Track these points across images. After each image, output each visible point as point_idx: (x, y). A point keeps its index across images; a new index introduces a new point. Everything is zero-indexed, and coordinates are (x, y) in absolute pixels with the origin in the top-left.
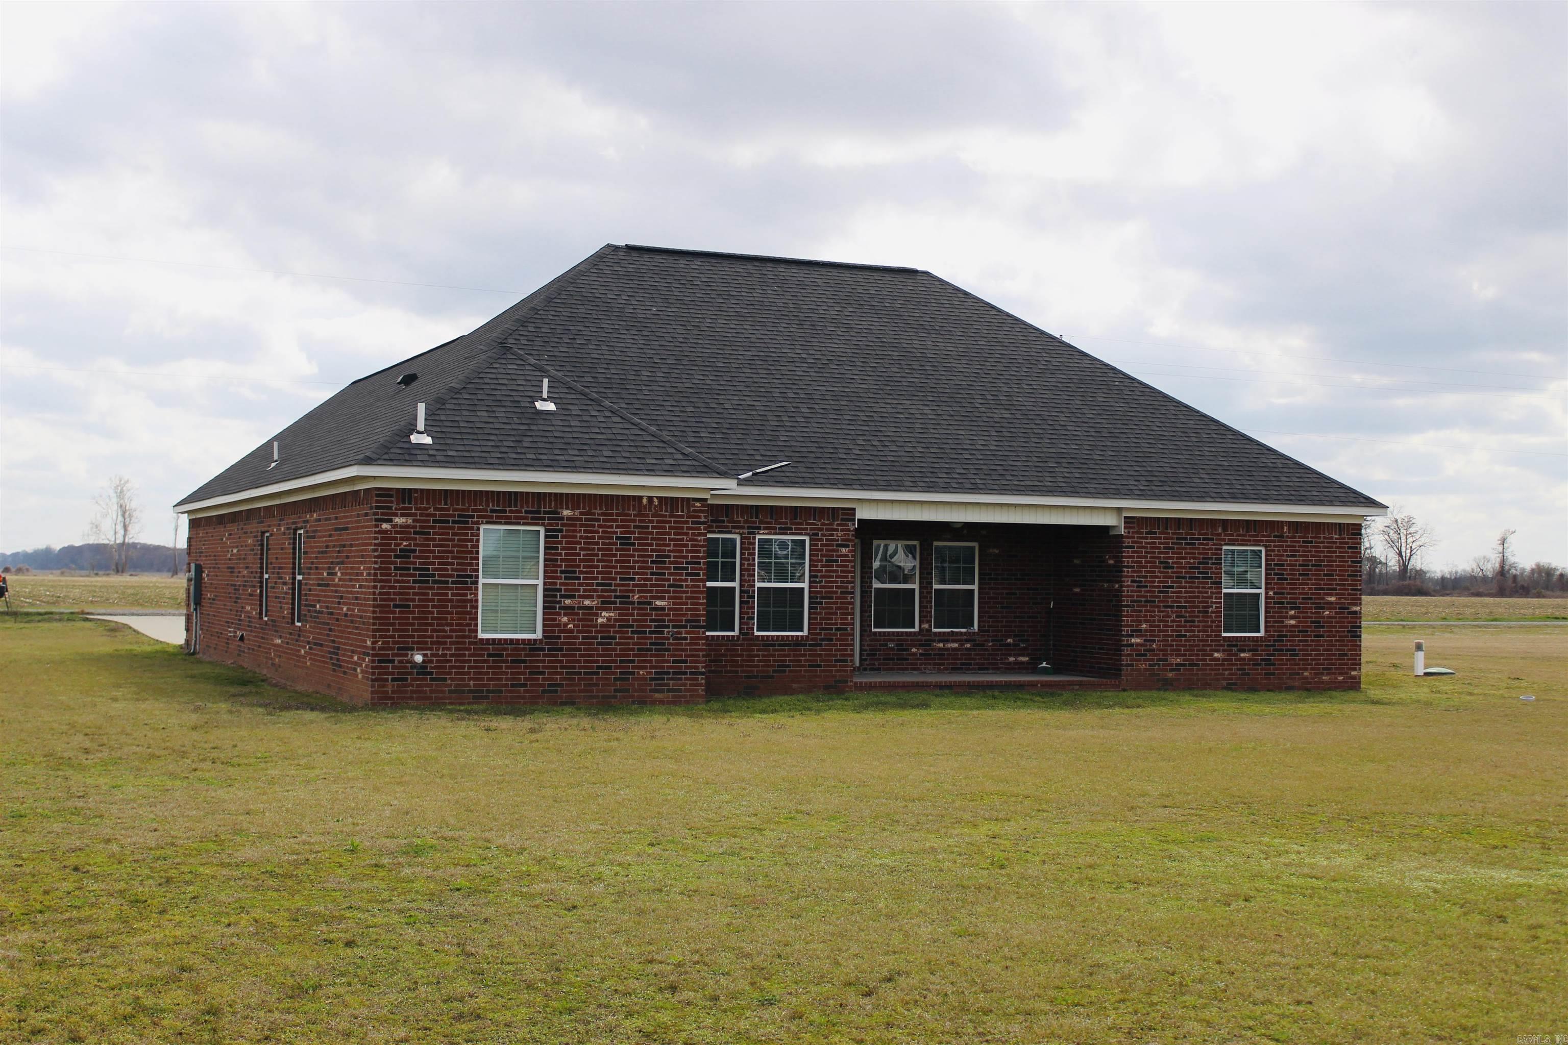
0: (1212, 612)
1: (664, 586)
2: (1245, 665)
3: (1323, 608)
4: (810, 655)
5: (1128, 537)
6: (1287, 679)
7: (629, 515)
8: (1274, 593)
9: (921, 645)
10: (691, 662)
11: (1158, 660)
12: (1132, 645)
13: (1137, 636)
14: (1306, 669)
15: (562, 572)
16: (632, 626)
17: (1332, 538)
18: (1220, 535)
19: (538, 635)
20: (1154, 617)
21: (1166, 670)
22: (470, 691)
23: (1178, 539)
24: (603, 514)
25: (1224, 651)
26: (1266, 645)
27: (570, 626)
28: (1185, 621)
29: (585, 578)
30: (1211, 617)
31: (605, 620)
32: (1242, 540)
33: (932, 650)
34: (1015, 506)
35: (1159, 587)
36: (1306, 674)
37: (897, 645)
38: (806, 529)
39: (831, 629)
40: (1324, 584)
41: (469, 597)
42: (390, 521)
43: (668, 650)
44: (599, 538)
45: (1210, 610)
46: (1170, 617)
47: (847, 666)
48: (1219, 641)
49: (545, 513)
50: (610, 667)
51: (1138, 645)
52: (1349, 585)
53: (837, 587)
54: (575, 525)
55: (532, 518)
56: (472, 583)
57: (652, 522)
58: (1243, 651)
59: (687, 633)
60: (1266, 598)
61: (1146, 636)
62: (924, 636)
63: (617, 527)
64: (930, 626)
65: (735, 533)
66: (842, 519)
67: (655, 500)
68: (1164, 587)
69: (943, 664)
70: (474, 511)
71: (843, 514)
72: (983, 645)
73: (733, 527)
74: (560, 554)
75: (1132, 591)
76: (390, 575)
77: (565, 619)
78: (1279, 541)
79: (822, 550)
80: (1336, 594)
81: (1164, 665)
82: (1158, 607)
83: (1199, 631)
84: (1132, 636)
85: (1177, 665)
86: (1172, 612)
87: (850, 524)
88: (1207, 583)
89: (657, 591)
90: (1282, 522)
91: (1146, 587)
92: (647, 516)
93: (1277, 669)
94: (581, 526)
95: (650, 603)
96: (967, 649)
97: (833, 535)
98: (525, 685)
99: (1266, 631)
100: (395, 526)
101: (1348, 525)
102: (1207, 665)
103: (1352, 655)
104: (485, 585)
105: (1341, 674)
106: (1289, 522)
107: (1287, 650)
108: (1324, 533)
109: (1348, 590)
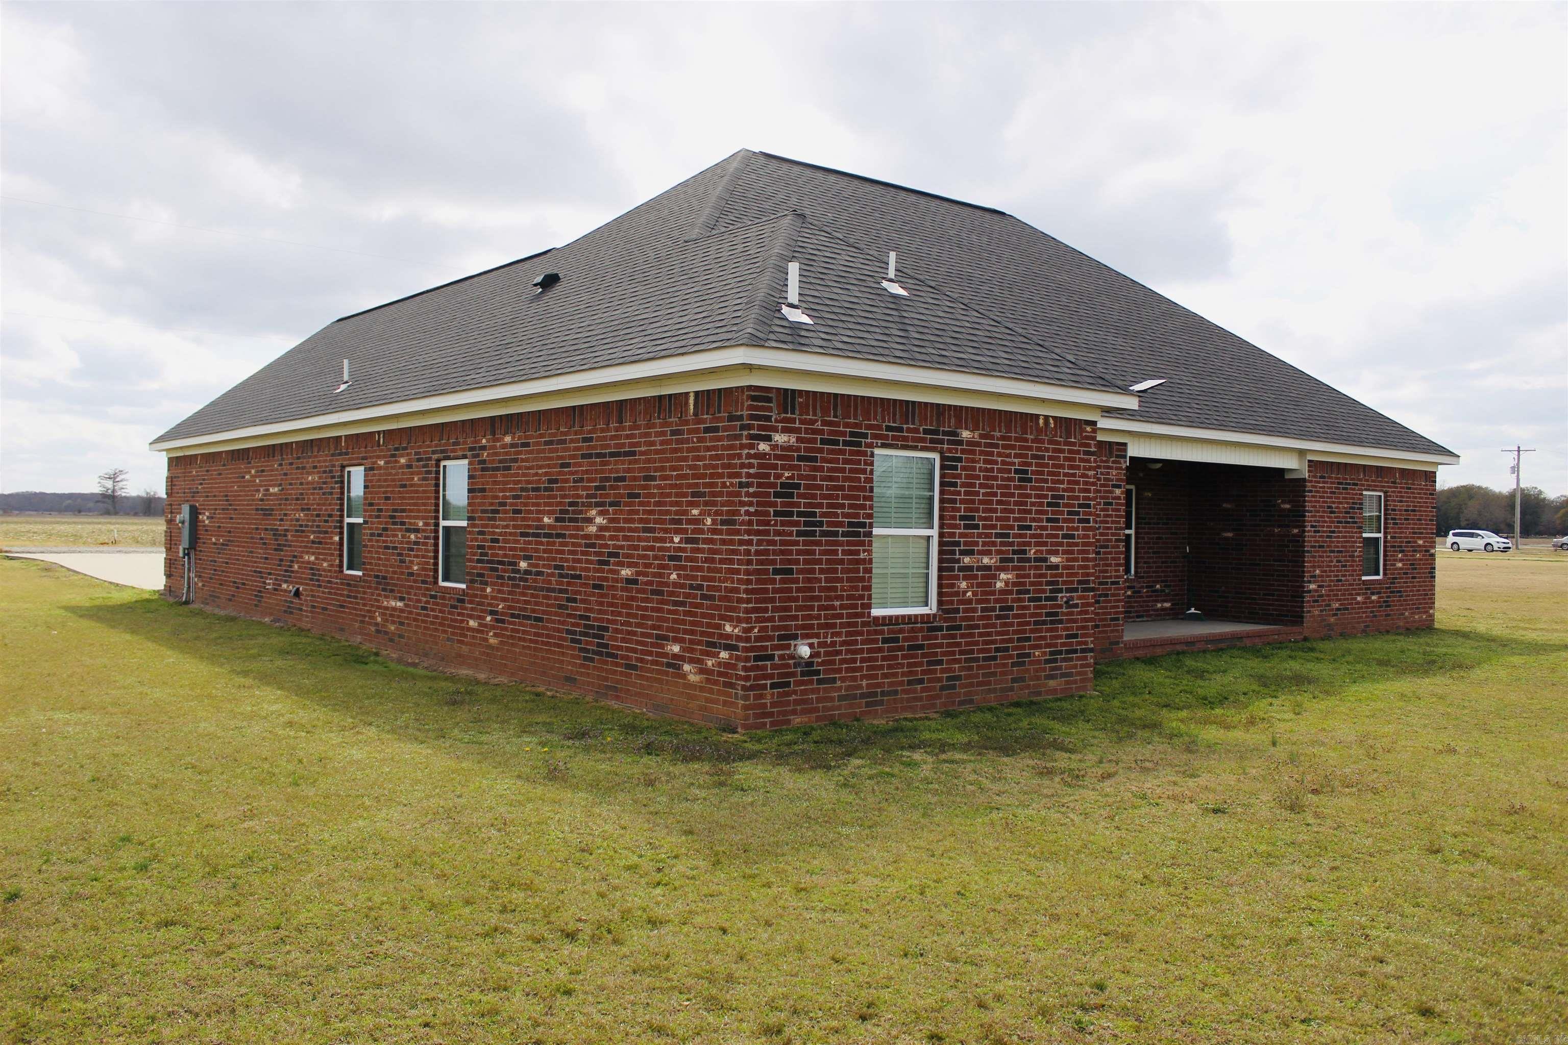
0: (1357, 556)
1: (1058, 536)
2: (1375, 607)
3: (1416, 551)
5: (1309, 481)
6: (1395, 619)
8: (1389, 537)
10: (1081, 636)
11: (1325, 606)
12: (1310, 591)
13: (1314, 582)
14: (1407, 610)
15: (961, 518)
16: (1029, 591)
17: (1421, 484)
18: (1362, 479)
19: (932, 608)
20: (1323, 562)
21: (1330, 615)
22: (863, 696)
23: (1338, 483)
24: (1003, 438)
25: (1363, 595)
26: (1384, 588)
27: (969, 594)
28: (1341, 566)
29: (983, 527)
30: (1356, 561)
31: (1003, 585)
32: (1372, 486)
35: (1327, 531)
36: (1407, 614)
40: (1417, 528)
41: (862, 556)
42: (768, 439)
43: (1061, 622)
44: (998, 471)
45: (1356, 554)
46: (1333, 562)
47: (1119, 625)
48: (1360, 584)
51: (1314, 590)
53: (1112, 534)
54: (975, 452)
56: (866, 535)
58: (1371, 594)
59: (1078, 598)
63: (1015, 456)
67: (1051, 421)
68: (1330, 532)
70: (869, 427)
74: (959, 493)
75: (1311, 536)
76: (768, 523)
77: (964, 585)
78: (1393, 487)
80: (1423, 538)
81: (1328, 610)
82: (1326, 552)
83: (1349, 576)
84: (1310, 582)
85: (1336, 609)
87: (1122, 460)
88: (1355, 527)
89: (1052, 544)
93: (1391, 611)
94: (981, 453)
95: (1046, 560)
98: (923, 681)
100: (774, 447)
101: (1430, 472)
102: (1354, 609)
103: (1430, 595)
104: (877, 537)
105: (1424, 613)
106: (1399, 469)
107: (1397, 592)
108: (1417, 480)
109: (1429, 533)
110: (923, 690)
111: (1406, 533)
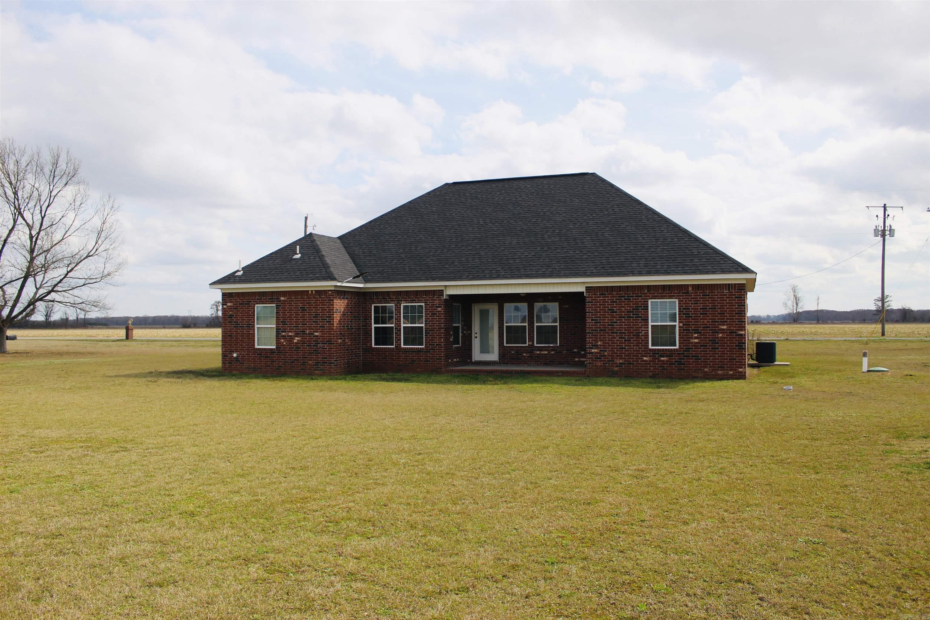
0: (642, 335)
1: (318, 327)
2: (664, 364)
3: (718, 333)
4: (425, 356)
5: (588, 297)
6: (693, 372)
7: (304, 298)
8: (683, 325)
9: (528, 352)
10: (329, 358)
11: (608, 361)
12: (592, 353)
13: (596, 348)
14: (707, 367)
15: (281, 322)
16: (306, 343)
17: (724, 292)
18: (646, 293)
19: (274, 347)
20: (606, 338)
21: (614, 366)
22: (252, 368)
23: (619, 297)
24: (295, 298)
25: (650, 356)
26: (678, 354)
27: (285, 343)
28: (625, 341)
29: (289, 324)
30: (641, 338)
31: (296, 341)
32: (660, 296)
33: (534, 355)
34: (519, 284)
35: (608, 322)
36: (706, 370)
37: (515, 352)
38: (422, 300)
39: (434, 345)
40: (718, 319)
41: (252, 332)
42: (226, 304)
43: (320, 353)
44: (294, 308)
45: (641, 334)
46: (615, 338)
47: (442, 361)
48: (647, 351)
49: (275, 299)
50: (299, 360)
51: (596, 353)
52: (736, 319)
53: (436, 326)
54: (285, 303)
55: (271, 301)
56: (252, 327)
57: (313, 300)
58: (663, 357)
59: (327, 346)
60: (679, 327)
61: (601, 348)
62: (529, 348)
63: (300, 303)
64: (533, 343)
65: (391, 303)
66: (438, 295)
67: (314, 292)
68: (611, 322)
69: (540, 361)
70: (252, 299)
71: (438, 293)
72: (561, 352)
73: (391, 301)
74: (280, 315)
75: (592, 325)
76: (227, 324)
77: (283, 341)
78: (685, 296)
79: (429, 309)
80: (727, 325)
81: (612, 364)
82: (608, 333)
83: (633, 346)
84: (592, 348)
85: (620, 363)
86: (616, 335)
87: (442, 297)
88: (639, 320)
89: (315, 329)
90: (687, 285)
91: (601, 323)
92: (311, 298)
93: (686, 367)
94: (288, 303)
95: (313, 334)
96: (552, 354)
97: (434, 302)
98: (269, 366)
99: (679, 346)
100: (227, 306)
101: (735, 284)
102: (639, 364)
103: (739, 359)
104: (258, 328)
105: (731, 370)
106: (693, 285)
107: (692, 356)
108: (717, 290)
109: (735, 322)
110: (270, 369)
111: (703, 322)
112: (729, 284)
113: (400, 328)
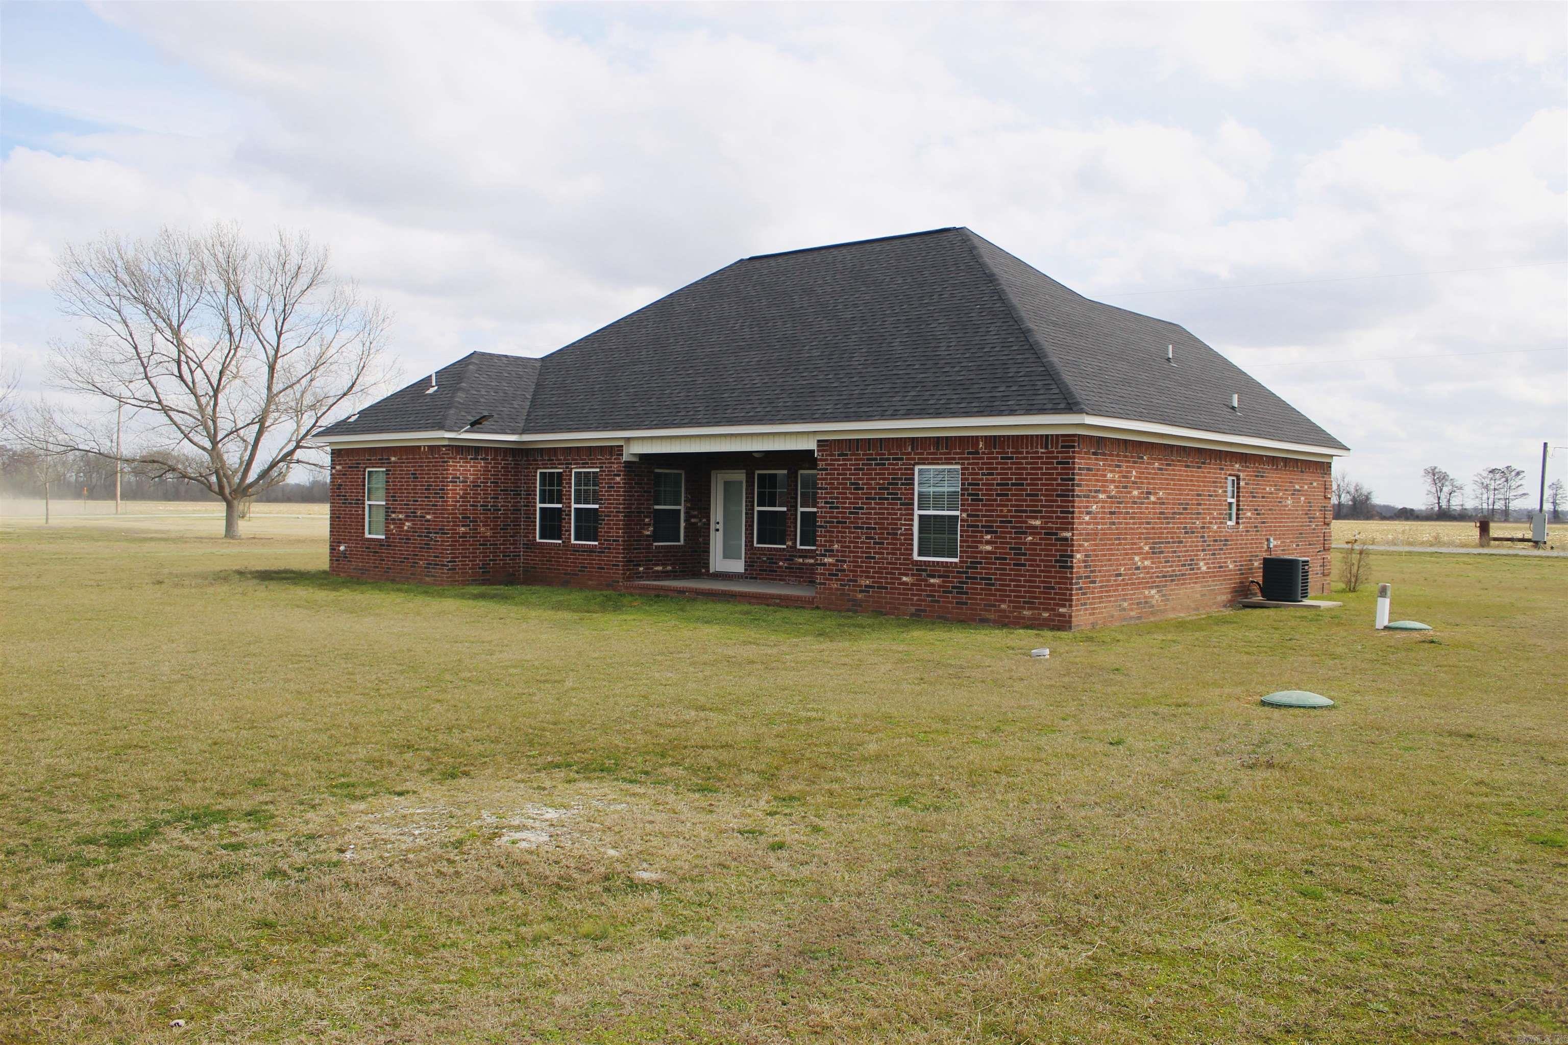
0: (901, 534)
2: (935, 591)
3: (1025, 533)
4: (598, 560)
5: (821, 460)
7: (416, 458)
8: (968, 516)
9: (788, 560)
10: (441, 557)
12: (825, 564)
13: (830, 556)
14: (1004, 601)
17: (1037, 452)
18: (909, 454)
19: (384, 536)
20: (845, 537)
21: (856, 591)
22: (360, 569)
23: (868, 460)
24: (406, 459)
25: (913, 575)
26: (958, 572)
27: (394, 531)
28: (875, 543)
29: (399, 501)
30: (900, 539)
31: (407, 528)
32: (932, 459)
33: (796, 564)
35: (850, 508)
36: (1003, 606)
37: (768, 559)
38: (597, 463)
39: (610, 541)
40: (1027, 506)
42: (335, 468)
43: (431, 549)
44: (405, 474)
45: (899, 532)
46: (860, 538)
47: (619, 570)
48: (908, 564)
49: (385, 459)
50: (409, 559)
51: (830, 564)
52: (1058, 507)
53: (614, 508)
55: (381, 463)
56: (362, 504)
57: (425, 462)
58: (933, 577)
59: (439, 537)
60: (963, 520)
61: (838, 556)
62: (789, 551)
63: (412, 467)
64: (795, 543)
65: (560, 468)
66: (616, 455)
67: (426, 447)
68: (854, 508)
69: (802, 577)
71: (617, 451)
73: (559, 464)
74: (390, 485)
75: (825, 512)
76: (334, 499)
77: (392, 527)
78: (973, 459)
79: (605, 479)
80: (1042, 517)
81: (854, 586)
82: (849, 528)
83: (888, 554)
84: (825, 556)
85: (866, 586)
86: (862, 533)
88: (897, 504)
89: (427, 509)
90: (977, 437)
91: (838, 508)
92: (423, 458)
93: (969, 599)
94: (398, 467)
97: (611, 467)
98: (378, 567)
99: (961, 557)
100: (337, 471)
101: (1057, 436)
102: (896, 589)
103: (1060, 588)
104: (370, 505)
105: (1045, 610)
106: (986, 437)
107: (981, 579)
108: (1027, 448)
109: (1056, 512)
110: (378, 572)
111: (1001, 511)
112: (1047, 436)
113: (570, 511)
